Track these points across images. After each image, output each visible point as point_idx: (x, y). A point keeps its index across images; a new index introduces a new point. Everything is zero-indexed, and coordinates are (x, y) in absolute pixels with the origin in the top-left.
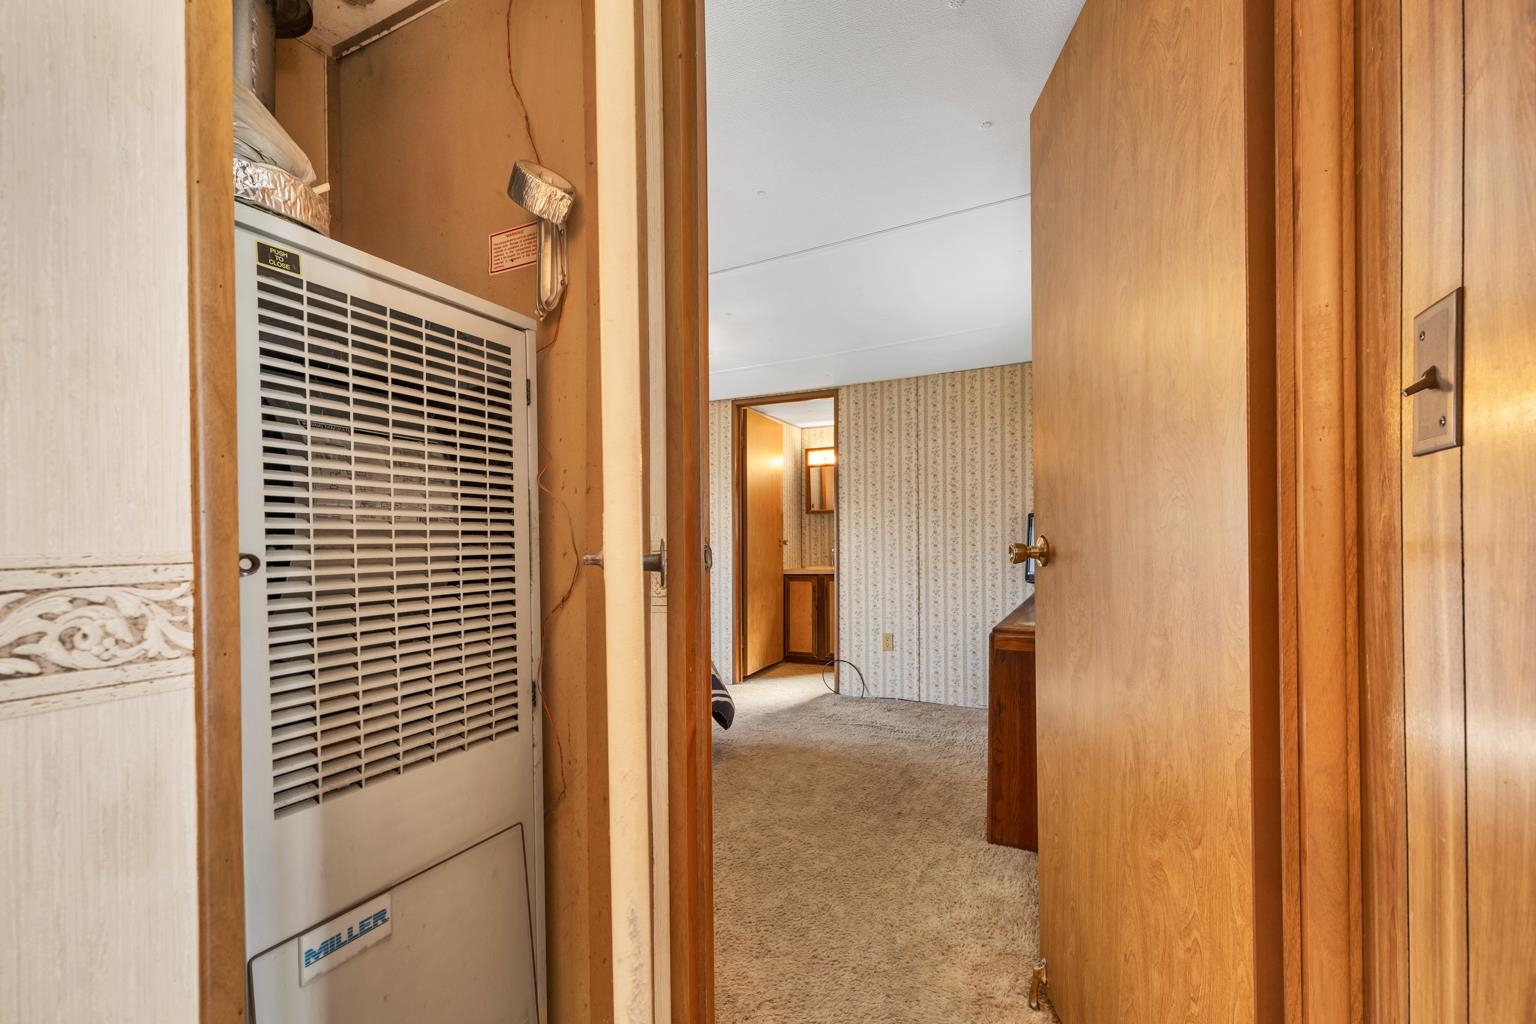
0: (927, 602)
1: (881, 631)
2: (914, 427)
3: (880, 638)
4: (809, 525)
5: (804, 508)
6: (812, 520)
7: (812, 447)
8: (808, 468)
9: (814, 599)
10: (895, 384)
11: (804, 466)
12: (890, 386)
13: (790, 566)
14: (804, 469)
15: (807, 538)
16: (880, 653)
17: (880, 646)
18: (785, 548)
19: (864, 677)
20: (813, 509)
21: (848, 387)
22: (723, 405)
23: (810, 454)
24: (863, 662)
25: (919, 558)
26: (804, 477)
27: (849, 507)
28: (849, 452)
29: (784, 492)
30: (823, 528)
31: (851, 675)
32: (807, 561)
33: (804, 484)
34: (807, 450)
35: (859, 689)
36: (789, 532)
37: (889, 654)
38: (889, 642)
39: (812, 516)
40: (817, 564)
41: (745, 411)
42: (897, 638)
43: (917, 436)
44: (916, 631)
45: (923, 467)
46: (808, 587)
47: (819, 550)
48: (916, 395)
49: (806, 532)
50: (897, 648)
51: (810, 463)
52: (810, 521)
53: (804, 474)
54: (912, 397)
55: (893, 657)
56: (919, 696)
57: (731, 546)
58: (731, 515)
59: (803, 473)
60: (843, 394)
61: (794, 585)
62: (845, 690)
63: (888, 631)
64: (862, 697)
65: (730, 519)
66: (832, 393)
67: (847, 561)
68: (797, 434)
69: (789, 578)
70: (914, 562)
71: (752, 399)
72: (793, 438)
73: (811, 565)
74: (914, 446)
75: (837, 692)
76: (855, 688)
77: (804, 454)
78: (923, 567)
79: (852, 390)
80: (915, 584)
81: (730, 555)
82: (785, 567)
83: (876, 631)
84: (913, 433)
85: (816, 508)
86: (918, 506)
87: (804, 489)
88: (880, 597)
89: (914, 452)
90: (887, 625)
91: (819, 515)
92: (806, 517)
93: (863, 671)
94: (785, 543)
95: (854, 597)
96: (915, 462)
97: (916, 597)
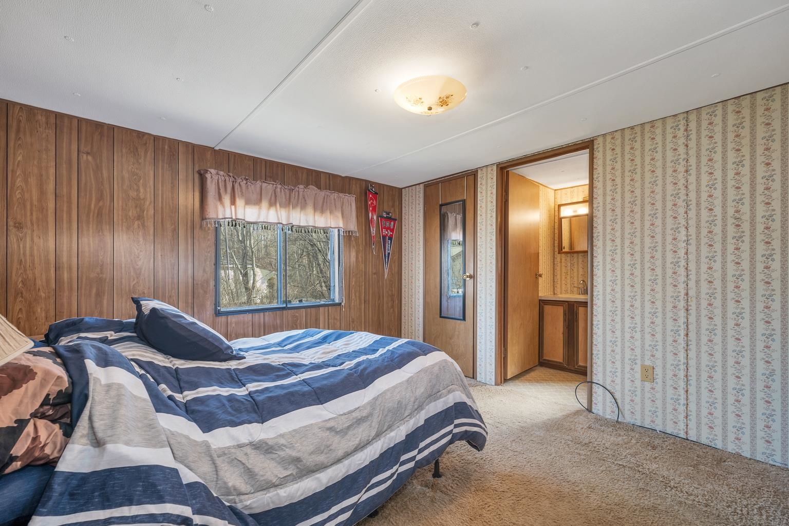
0: (698, 340)
1: (639, 362)
2: (683, 163)
3: (638, 368)
4: (561, 262)
5: (557, 249)
6: (563, 259)
7: (564, 202)
8: (560, 219)
9: (565, 320)
10: (659, 124)
11: (557, 218)
12: (652, 127)
13: (544, 292)
14: (557, 221)
15: (559, 272)
16: (638, 383)
17: (638, 376)
18: (541, 280)
19: (619, 402)
20: (563, 250)
21: (604, 135)
22: (489, 169)
23: (562, 208)
24: (618, 388)
25: (687, 294)
26: (556, 227)
27: (604, 245)
28: (605, 195)
29: (541, 238)
30: (573, 265)
31: (604, 397)
32: (558, 290)
33: (557, 231)
34: (560, 206)
35: (613, 412)
36: (544, 266)
37: (648, 385)
38: (648, 374)
39: (563, 255)
40: (566, 292)
41: (508, 172)
42: (659, 371)
43: (687, 171)
44: (682, 367)
45: (694, 202)
46: (560, 311)
47: (569, 281)
48: (686, 130)
49: (558, 268)
50: (659, 380)
51: (562, 215)
52: (561, 259)
53: (557, 225)
54: (681, 133)
55: (653, 389)
56: (687, 433)
57: (494, 277)
58: (495, 254)
59: (556, 223)
60: (599, 144)
61: (547, 308)
62: (598, 408)
63: (648, 363)
64: (617, 422)
65: (494, 257)
66: (587, 145)
67: (601, 293)
68: (551, 194)
69: (543, 303)
70: (681, 298)
71: (513, 160)
72: (547, 198)
73: (561, 293)
74: (682, 181)
75: (589, 410)
76: (608, 411)
77: (557, 209)
78: (693, 304)
79: (609, 138)
80: (682, 320)
81: (494, 285)
82: (540, 294)
83: (634, 361)
84: (681, 169)
85: (566, 249)
86: (687, 242)
87: (557, 236)
88: (638, 329)
89: (683, 188)
90: (647, 357)
91: (569, 255)
92: (558, 256)
93: (618, 396)
94: (540, 276)
95: (608, 327)
96: (683, 197)
97: (682, 333)
